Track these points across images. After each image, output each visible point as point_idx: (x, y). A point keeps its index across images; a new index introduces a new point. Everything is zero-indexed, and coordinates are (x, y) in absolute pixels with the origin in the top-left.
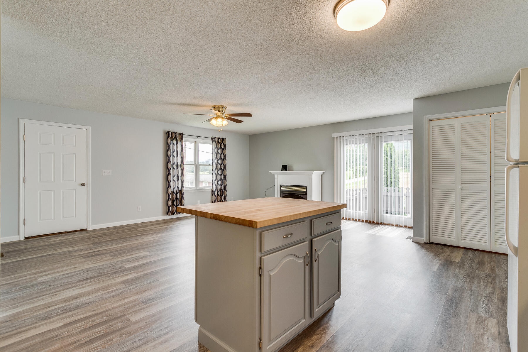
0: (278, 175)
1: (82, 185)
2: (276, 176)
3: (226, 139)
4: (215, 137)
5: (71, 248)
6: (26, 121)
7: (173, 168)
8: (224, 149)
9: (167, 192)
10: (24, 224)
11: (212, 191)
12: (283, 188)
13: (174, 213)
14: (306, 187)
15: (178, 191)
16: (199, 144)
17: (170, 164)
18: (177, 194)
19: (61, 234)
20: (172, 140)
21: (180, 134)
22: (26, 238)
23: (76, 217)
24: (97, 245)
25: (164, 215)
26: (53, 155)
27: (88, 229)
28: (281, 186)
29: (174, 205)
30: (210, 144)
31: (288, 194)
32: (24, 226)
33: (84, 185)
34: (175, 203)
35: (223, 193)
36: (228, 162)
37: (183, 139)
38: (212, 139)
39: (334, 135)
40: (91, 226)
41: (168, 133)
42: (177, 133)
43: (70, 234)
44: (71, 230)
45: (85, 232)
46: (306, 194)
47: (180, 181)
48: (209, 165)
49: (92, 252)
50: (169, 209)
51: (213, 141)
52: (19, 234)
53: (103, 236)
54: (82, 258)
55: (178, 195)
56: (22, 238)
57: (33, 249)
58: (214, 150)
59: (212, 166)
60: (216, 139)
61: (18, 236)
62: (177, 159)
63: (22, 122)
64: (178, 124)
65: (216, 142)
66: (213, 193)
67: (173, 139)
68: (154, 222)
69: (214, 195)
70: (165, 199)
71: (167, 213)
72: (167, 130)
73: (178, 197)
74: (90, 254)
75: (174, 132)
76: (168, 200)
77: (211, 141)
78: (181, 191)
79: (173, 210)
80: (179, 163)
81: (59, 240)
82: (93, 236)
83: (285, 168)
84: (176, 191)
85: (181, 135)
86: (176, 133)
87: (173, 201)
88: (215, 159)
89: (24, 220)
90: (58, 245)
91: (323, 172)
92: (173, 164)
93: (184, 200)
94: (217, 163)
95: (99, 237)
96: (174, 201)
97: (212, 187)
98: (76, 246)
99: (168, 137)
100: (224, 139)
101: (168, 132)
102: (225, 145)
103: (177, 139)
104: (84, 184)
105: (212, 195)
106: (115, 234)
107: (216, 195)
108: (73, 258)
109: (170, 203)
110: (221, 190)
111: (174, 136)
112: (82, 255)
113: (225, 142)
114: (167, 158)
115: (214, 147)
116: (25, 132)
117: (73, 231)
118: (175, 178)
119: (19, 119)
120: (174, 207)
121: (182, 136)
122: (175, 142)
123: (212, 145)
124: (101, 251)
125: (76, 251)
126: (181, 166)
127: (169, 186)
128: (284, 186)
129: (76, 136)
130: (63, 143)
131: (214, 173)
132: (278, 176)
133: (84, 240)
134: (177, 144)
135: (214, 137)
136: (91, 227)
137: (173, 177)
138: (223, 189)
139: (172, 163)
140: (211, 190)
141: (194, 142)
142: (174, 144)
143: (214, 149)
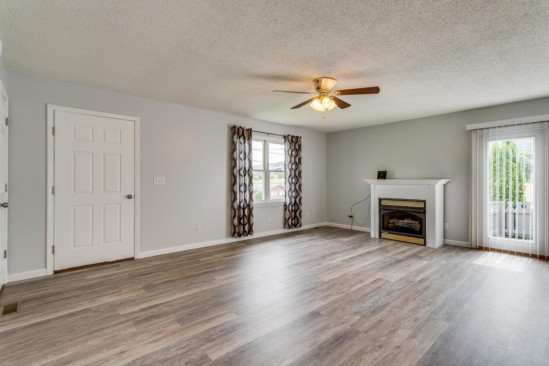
0: (375, 184)
1: (128, 198)
2: (372, 186)
3: (301, 137)
4: (289, 135)
5: (115, 297)
6: (56, 107)
7: (240, 174)
8: (298, 150)
9: (232, 207)
10: (53, 253)
11: (285, 205)
12: (383, 203)
13: (241, 235)
14: (424, 202)
15: (245, 206)
16: (270, 144)
17: (237, 169)
18: (244, 209)
19: (101, 265)
20: (238, 137)
21: (248, 130)
22: (56, 272)
23: (120, 242)
24: (152, 292)
25: (228, 237)
26: (91, 155)
27: (135, 258)
28: (380, 200)
29: (241, 224)
30: (281, 144)
31: (392, 211)
32: (53, 255)
33: (131, 198)
34: (242, 221)
35: (298, 208)
36: (303, 167)
37: (251, 137)
38: (284, 137)
39: (469, 127)
40: (140, 253)
41: (234, 129)
42: (245, 129)
43: (113, 267)
44: (114, 260)
45: (131, 262)
46: (425, 212)
47: (247, 192)
48: (281, 171)
49: (146, 309)
50: (235, 230)
51: (286, 139)
52: (46, 267)
53: (156, 272)
54: (131, 323)
55: (246, 210)
56: (50, 272)
57: (61, 296)
58: (287, 152)
59: (284, 173)
60: (290, 136)
61: (45, 270)
62: (245, 163)
63: (50, 108)
64: (245, 115)
65: (290, 141)
66: (286, 208)
67: (240, 137)
68: (218, 247)
69: (287, 211)
70: (230, 217)
71: (233, 235)
72: (232, 124)
73: (246, 213)
74: (143, 315)
75: (241, 127)
76: (234, 217)
77: (284, 140)
78: (249, 205)
79: (240, 231)
80: (247, 169)
81: (99, 278)
82: (143, 270)
83: (382, 175)
84: (243, 206)
85: (250, 131)
86: (243, 129)
87: (239, 219)
88: (289, 164)
89: (53, 247)
90: (96, 287)
91: (448, 180)
92: (240, 170)
93: (253, 217)
94: (291, 169)
95: (152, 273)
96: (241, 218)
97: (286, 200)
98: (121, 291)
99: (234, 134)
100: (299, 137)
101: (234, 127)
102: (300, 146)
103: (244, 137)
104: (131, 196)
105: (285, 210)
106: (171, 269)
107: (291, 211)
108: (117, 325)
109: (236, 221)
110: (295, 203)
111: (241, 133)
112: (132, 317)
113: (300, 141)
114: (233, 161)
115: (288, 147)
116: (55, 123)
117: (117, 261)
118: (242, 189)
119: (46, 105)
120: (240, 227)
121: (251, 133)
122: (242, 140)
123: (284, 145)
124: (160, 307)
125: (122, 304)
126: (248, 172)
127: (235, 199)
128: (385, 199)
129: (121, 130)
130: (105, 140)
131: (287, 181)
132: (375, 186)
133: (132, 278)
134: (245, 142)
135: (287, 134)
136: (140, 255)
137: (240, 186)
138: (298, 202)
139: (238, 169)
140: (283, 204)
141: (264, 141)
142: (241, 143)
143: (287, 150)
